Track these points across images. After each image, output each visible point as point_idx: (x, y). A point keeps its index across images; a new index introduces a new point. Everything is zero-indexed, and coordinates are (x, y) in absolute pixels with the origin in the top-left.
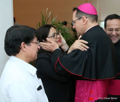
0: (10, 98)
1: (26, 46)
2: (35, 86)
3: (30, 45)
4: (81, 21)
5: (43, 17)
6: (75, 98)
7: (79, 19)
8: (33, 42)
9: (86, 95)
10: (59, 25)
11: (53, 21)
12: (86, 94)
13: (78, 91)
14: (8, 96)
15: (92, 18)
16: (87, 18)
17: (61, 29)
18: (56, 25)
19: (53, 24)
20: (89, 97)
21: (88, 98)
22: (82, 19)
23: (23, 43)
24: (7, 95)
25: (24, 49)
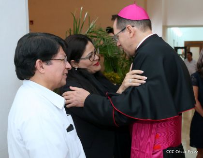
0: (24, 143)
1: (44, 65)
2: (64, 125)
3: (51, 64)
4: (126, 32)
5: (75, 21)
6: (132, 147)
7: (123, 30)
8: (55, 59)
9: (149, 143)
10: (99, 32)
11: (90, 27)
12: (149, 141)
13: (135, 137)
14: (22, 140)
15: (141, 26)
16: (133, 26)
17: (104, 39)
18: (96, 32)
19: (90, 31)
20: (154, 145)
21: (152, 147)
22: (127, 29)
23: (38, 60)
24: (21, 138)
25: (41, 70)
